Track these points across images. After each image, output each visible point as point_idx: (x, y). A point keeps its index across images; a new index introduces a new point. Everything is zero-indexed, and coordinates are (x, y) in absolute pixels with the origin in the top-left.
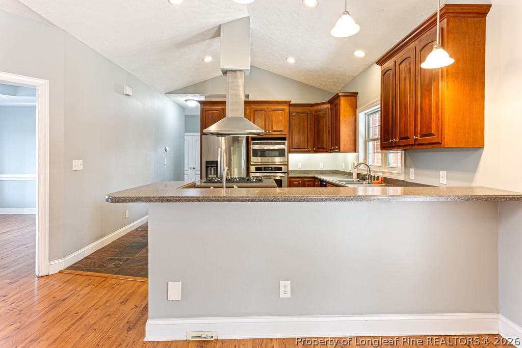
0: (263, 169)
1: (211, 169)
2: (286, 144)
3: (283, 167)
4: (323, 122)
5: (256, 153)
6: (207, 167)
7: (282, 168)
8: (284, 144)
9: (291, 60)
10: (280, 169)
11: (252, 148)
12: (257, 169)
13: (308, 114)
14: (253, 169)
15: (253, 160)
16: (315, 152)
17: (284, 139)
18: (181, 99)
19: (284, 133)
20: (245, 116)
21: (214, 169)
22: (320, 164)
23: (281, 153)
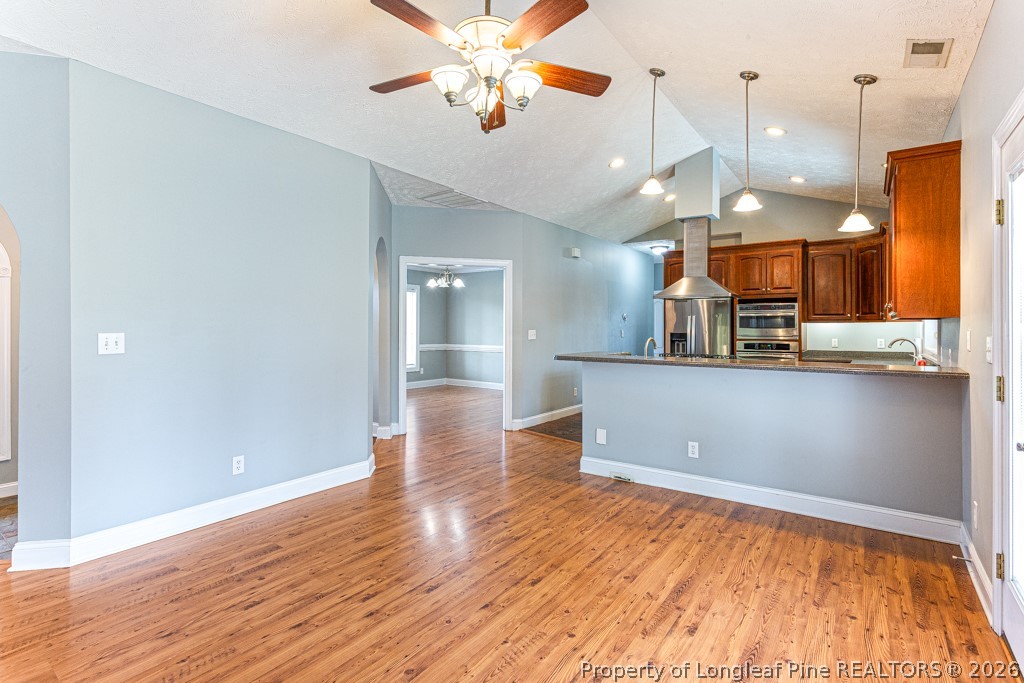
0: (756, 346)
1: (678, 345)
2: (797, 308)
3: (791, 344)
4: (872, 269)
5: (746, 322)
6: (672, 342)
7: (788, 345)
8: (793, 307)
9: (798, 180)
10: (786, 347)
11: (739, 314)
12: (747, 346)
13: (844, 257)
14: (740, 345)
15: (740, 332)
16: (859, 319)
17: (794, 300)
18: (645, 247)
19: (792, 291)
20: (709, 276)
21: (683, 345)
22: (879, 340)
23: (789, 322)
